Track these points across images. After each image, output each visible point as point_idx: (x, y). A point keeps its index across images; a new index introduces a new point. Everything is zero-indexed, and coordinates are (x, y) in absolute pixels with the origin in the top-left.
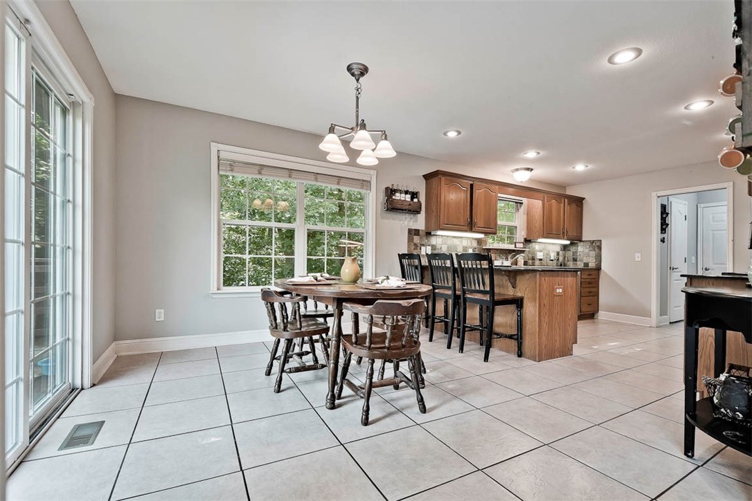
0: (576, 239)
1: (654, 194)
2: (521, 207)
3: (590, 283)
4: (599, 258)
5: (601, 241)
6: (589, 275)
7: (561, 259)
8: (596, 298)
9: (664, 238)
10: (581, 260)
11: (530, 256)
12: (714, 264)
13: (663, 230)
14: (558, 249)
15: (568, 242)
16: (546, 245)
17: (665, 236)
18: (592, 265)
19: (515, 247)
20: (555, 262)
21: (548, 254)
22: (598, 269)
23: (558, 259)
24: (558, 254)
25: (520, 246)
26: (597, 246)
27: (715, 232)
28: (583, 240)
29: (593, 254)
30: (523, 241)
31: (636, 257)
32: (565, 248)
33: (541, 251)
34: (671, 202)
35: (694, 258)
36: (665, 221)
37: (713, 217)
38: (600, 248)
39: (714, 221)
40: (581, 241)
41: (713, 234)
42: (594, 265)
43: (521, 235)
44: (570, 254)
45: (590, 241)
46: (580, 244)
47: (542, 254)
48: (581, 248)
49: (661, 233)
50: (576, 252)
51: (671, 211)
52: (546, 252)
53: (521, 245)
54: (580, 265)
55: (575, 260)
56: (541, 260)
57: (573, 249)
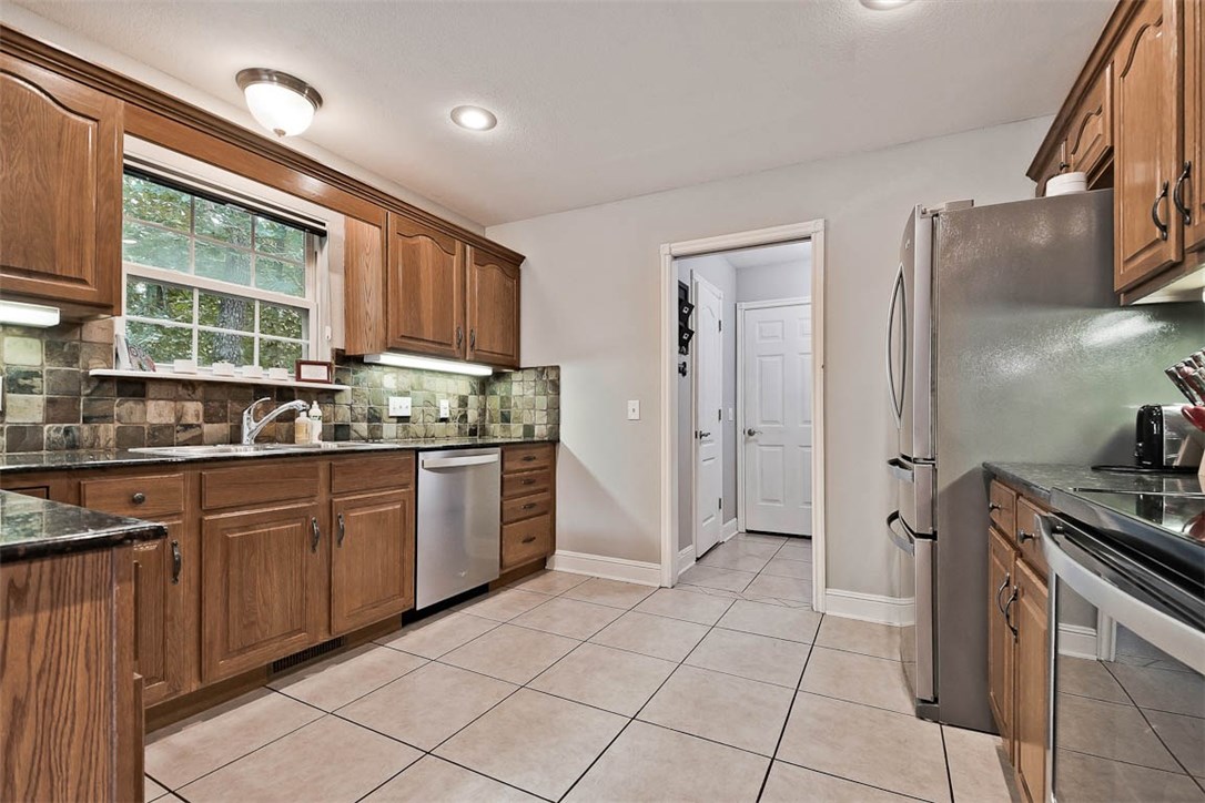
0: (506, 364)
1: (665, 249)
2: (321, 245)
3: (529, 482)
4: (554, 410)
5: (558, 368)
6: (528, 459)
7: (473, 415)
8: (547, 517)
9: (684, 364)
10: (518, 419)
11: (362, 408)
12: (764, 422)
13: (684, 344)
14: (464, 388)
15: (487, 371)
16: (426, 377)
17: (686, 358)
18: (541, 431)
19: (298, 378)
20: (453, 426)
21: (430, 403)
22: (553, 442)
23: (464, 417)
24: (463, 402)
25: (315, 375)
26: (550, 379)
27: (764, 359)
28: (522, 366)
29: (542, 401)
30: (328, 358)
31: (630, 408)
32: (483, 385)
33: (404, 394)
34: (697, 284)
35: (731, 410)
36: (686, 324)
37: (761, 330)
38: (556, 386)
39: (762, 337)
40: (518, 369)
41: (761, 362)
42: (545, 432)
43: (322, 340)
44: (494, 403)
45: (536, 368)
46: (517, 376)
47: (407, 401)
48: (519, 388)
49: (681, 352)
50: (509, 399)
51: (696, 302)
52: (421, 396)
53: (322, 373)
54: (517, 433)
55: (506, 419)
56: (402, 419)
57: (500, 388)
